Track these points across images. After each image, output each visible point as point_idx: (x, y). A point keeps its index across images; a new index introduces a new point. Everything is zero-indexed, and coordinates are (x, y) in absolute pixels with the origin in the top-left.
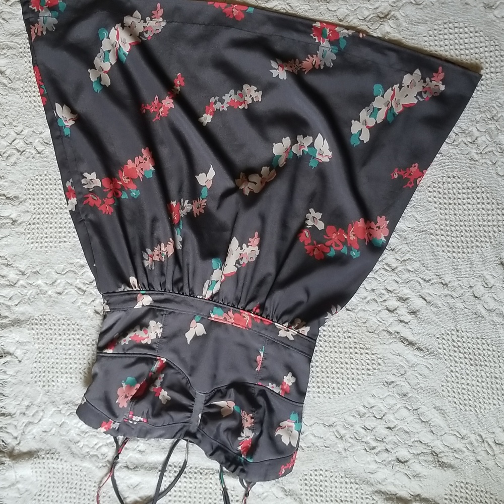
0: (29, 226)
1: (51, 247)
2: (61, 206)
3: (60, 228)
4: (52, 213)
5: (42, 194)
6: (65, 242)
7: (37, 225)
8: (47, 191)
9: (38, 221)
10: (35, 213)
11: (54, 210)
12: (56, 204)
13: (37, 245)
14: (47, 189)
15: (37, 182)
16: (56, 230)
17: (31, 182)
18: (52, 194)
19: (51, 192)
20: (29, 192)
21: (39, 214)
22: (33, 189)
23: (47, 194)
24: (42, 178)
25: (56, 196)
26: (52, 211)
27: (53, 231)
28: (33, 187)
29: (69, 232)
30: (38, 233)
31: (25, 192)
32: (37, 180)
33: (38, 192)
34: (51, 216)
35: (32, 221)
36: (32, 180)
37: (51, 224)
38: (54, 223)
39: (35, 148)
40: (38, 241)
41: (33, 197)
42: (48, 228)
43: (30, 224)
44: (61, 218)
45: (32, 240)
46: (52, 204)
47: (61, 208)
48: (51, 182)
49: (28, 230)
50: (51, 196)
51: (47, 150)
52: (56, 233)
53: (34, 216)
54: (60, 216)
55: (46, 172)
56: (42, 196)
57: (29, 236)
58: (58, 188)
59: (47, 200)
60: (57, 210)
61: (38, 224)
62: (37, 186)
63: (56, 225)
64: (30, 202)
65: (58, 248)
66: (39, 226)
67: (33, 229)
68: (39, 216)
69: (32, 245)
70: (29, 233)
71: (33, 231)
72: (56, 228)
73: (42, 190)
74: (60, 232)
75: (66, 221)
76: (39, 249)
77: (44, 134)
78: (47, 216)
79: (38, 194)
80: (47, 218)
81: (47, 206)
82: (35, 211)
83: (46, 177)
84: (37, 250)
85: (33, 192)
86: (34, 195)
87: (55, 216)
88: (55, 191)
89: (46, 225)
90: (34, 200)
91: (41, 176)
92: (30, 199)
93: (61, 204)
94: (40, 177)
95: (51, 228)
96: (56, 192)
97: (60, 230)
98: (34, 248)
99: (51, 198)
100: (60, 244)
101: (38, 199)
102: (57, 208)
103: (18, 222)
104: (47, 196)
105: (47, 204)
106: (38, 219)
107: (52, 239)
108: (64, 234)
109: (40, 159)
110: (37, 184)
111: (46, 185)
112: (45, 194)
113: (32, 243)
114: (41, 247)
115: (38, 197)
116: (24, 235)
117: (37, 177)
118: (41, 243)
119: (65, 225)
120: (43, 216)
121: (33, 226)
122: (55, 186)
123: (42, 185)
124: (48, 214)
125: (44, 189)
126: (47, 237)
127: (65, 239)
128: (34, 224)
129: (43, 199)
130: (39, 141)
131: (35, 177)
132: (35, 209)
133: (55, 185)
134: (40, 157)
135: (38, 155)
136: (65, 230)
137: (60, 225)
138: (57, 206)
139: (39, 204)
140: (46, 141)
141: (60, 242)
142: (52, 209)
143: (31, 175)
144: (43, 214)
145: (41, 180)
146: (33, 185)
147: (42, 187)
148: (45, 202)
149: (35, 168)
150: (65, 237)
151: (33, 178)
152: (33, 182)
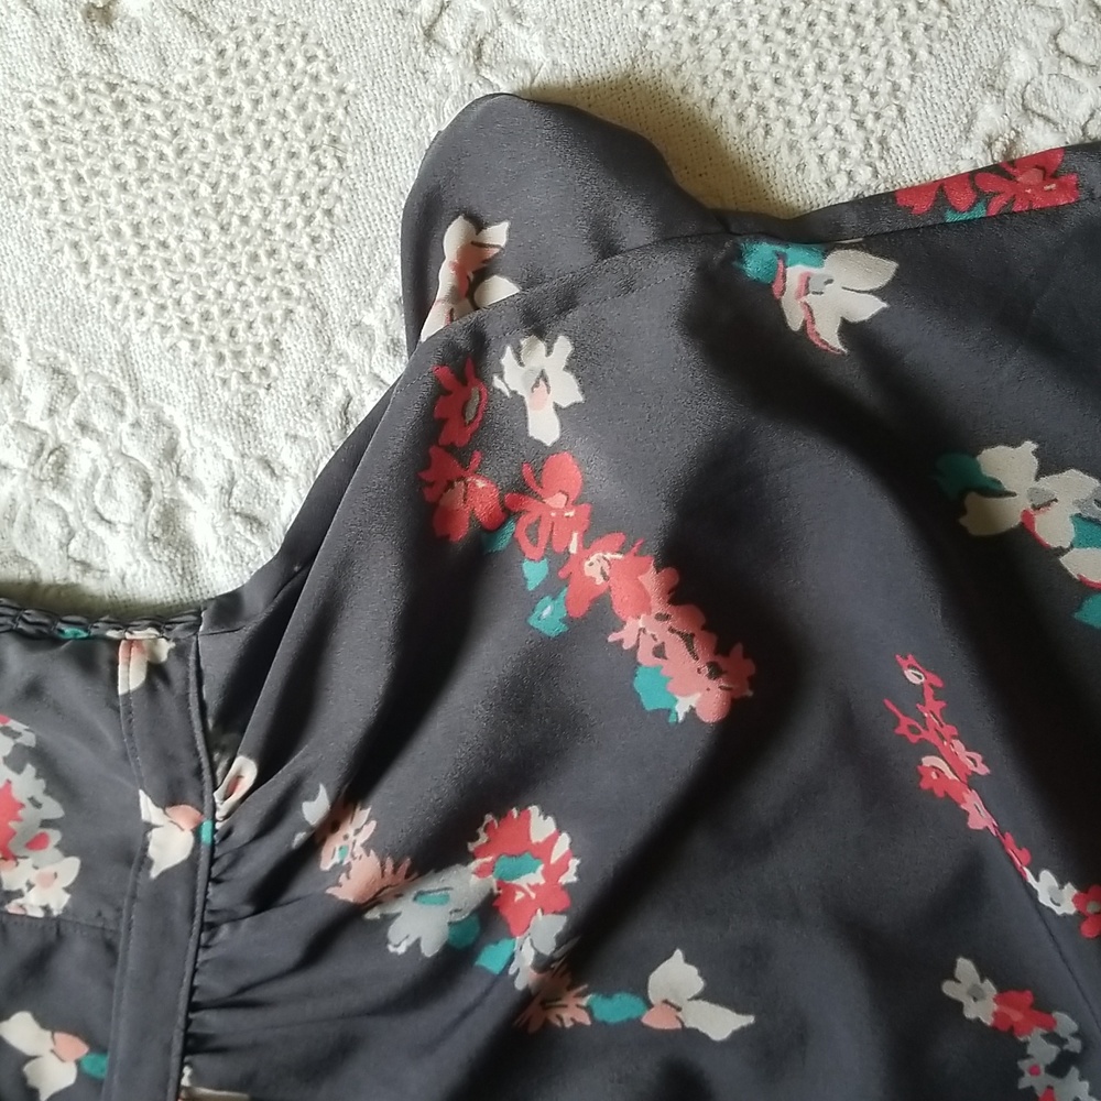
0: (102, 87)
1: (44, 212)
2: (230, 202)
3: (137, 229)
4: (187, 172)
5: (257, 102)
6: (84, 267)
7: (117, 122)
8: (273, 120)
9: (138, 119)
10: (165, 95)
11: (201, 177)
12: (233, 178)
13: (35, 147)
14: (283, 116)
15: (300, 62)
16: (120, 210)
17: (293, 34)
18: (268, 144)
19: (277, 141)
20: (249, 38)
21: (168, 116)
22: (265, 54)
23: (261, 123)
24: (325, 78)
25: (264, 166)
26: (197, 169)
27: (111, 200)
28: (272, 49)
29: (128, 273)
30: (86, 134)
31: (244, 22)
32: (310, 59)
33: (260, 78)
34: (174, 173)
35: (127, 92)
36: (304, 36)
37: (142, 181)
38: (146, 194)
39: (443, 8)
40: (53, 148)
41: (233, 65)
42: (117, 177)
43: (112, 87)
44: (177, 219)
45: (47, 122)
46: (226, 158)
47: (219, 206)
48: (318, 124)
49: (87, 90)
50: (258, 145)
51: (450, 68)
52: (109, 214)
53: (153, 95)
54: (186, 211)
55: (351, 87)
56: (247, 106)
57: (62, 100)
58: (301, 164)
59: (239, 131)
60: (204, 190)
61: (126, 124)
62: (282, 70)
63: (140, 203)
64: (208, 59)
65: (46, 247)
66: (118, 130)
67: (98, 110)
68: (158, 114)
69: (26, 126)
70: (72, 98)
71: (88, 115)
72: (131, 207)
73: (275, 94)
74: (118, 233)
75: (172, 242)
76: (20, 160)
77: (515, 30)
78: (169, 151)
79: (250, 82)
80: (162, 156)
81: (210, 138)
82: (174, 91)
83: (331, 95)
84: (13, 153)
85: (254, 57)
86: (244, 64)
87: (177, 191)
88: (283, 155)
89: (130, 163)
90: (223, 73)
91: (333, 70)
92: (221, 53)
93: (239, 199)
94: (323, 68)
95: (124, 187)
96: (281, 163)
97: (127, 231)
98: (17, 140)
99: (249, 149)
100: (66, 248)
101: (230, 92)
102: (215, 186)
103: (103, 33)
104: (251, 127)
105: (221, 138)
106: (148, 118)
107: (75, 206)
108: (111, 251)
109: (404, 45)
110: (291, 65)
111: (302, 108)
112: (257, 115)
113: (38, 125)
114: (32, 170)
115: (240, 86)
116: (60, 79)
117: (320, 53)
118: (50, 164)
119: (152, 244)
120: (164, 133)
121: (107, 105)
122: (304, 151)
123: (295, 89)
124: (180, 152)
125: (279, 104)
126: (79, 179)
127: (94, 262)
128: (120, 105)
129: (237, 110)
130: (477, 15)
131: (319, 45)
132: (185, 89)
133: (312, 149)
134: (413, 41)
135: (418, 32)
136: (133, 250)
137: (145, 221)
138: (224, 182)
139: (209, 100)
140: (487, 48)
141: (75, 245)
142: (206, 165)
143: (323, 27)
144: (176, 134)
145: (316, 78)
146: (281, 48)
147: (285, 90)
148: (226, 124)
149: (357, 35)
150: (104, 260)
151: (312, 39)
152: (294, 42)
